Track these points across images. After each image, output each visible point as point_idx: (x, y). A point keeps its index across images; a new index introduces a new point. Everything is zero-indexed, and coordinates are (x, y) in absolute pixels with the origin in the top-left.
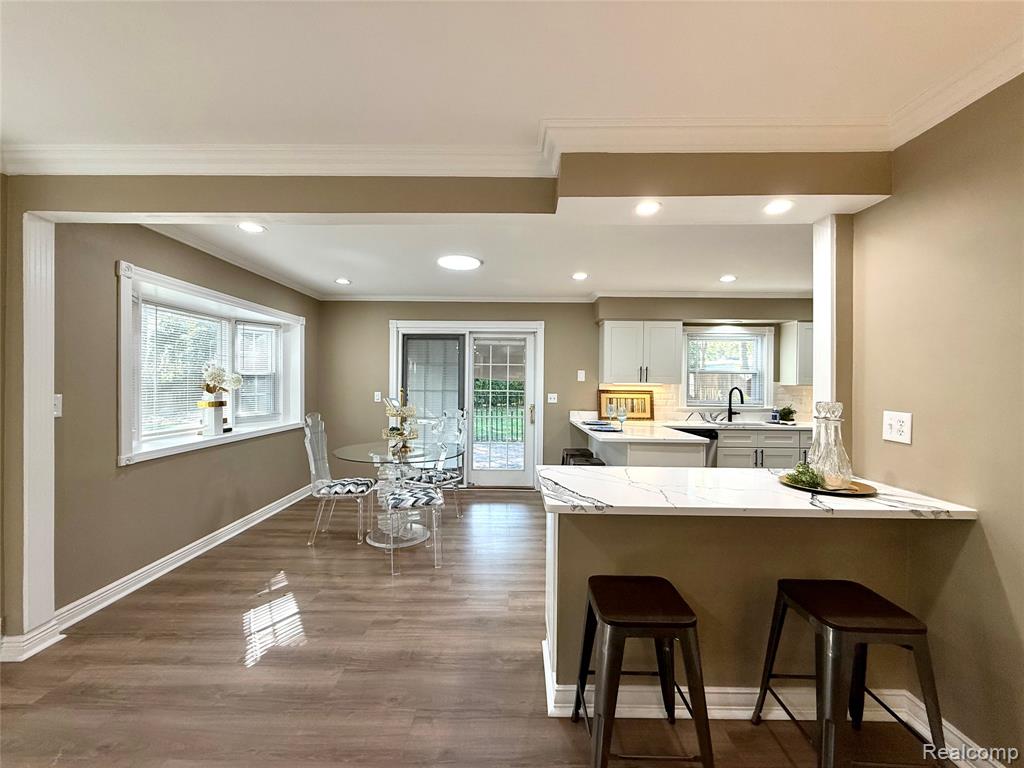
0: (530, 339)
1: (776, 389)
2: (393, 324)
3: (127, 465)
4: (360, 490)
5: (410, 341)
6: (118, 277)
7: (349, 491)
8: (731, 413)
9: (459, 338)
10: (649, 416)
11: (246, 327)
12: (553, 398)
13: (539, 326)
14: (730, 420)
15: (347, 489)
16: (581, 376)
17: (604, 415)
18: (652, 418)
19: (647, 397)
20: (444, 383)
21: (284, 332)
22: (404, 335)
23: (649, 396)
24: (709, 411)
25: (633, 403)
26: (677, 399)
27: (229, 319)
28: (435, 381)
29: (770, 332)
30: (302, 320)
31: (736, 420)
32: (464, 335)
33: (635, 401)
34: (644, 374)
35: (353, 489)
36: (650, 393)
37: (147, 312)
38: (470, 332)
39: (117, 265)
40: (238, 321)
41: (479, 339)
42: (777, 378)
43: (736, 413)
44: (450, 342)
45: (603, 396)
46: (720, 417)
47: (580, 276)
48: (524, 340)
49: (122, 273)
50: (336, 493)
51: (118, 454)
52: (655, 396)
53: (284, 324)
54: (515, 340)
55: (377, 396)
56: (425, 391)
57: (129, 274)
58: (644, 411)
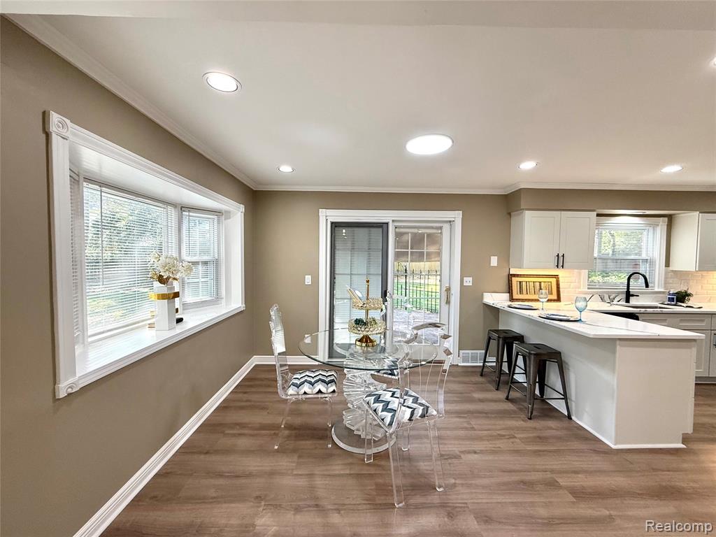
0: (446, 227)
1: (666, 273)
2: (322, 212)
3: (69, 395)
4: (331, 389)
5: (336, 229)
6: (48, 136)
7: (320, 392)
8: (628, 296)
9: (383, 226)
10: (556, 298)
11: (191, 214)
12: (468, 281)
13: (457, 216)
14: (628, 301)
15: (316, 390)
16: (494, 261)
17: (515, 296)
18: (559, 299)
19: (554, 280)
20: (368, 267)
21: (225, 219)
22: (332, 223)
23: (555, 279)
24: (607, 293)
25: (540, 285)
26: (579, 282)
27: (174, 205)
28: (361, 265)
29: (663, 223)
30: (242, 208)
31: (633, 301)
32: (387, 224)
33: (542, 283)
34: (560, 261)
35: (323, 390)
36: (556, 277)
37: (90, 193)
38: (393, 221)
39: (45, 117)
40: (183, 208)
41: (400, 227)
42: (667, 264)
43: (633, 295)
44: (373, 230)
45: (515, 280)
46: (617, 299)
47: (528, 165)
48: (441, 228)
49: (53, 128)
50: (305, 393)
51: (55, 383)
52: (561, 280)
53: (226, 212)
54: (432, 228)
55: (308, 280)
56: (351, 274)
57: (64, 132)
58: (552, 294)
